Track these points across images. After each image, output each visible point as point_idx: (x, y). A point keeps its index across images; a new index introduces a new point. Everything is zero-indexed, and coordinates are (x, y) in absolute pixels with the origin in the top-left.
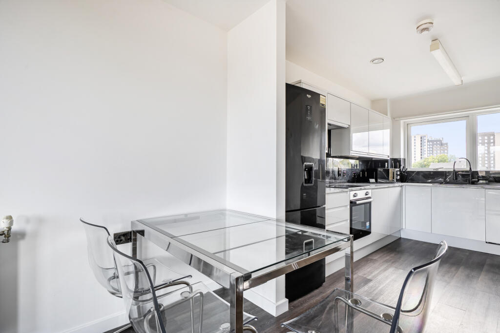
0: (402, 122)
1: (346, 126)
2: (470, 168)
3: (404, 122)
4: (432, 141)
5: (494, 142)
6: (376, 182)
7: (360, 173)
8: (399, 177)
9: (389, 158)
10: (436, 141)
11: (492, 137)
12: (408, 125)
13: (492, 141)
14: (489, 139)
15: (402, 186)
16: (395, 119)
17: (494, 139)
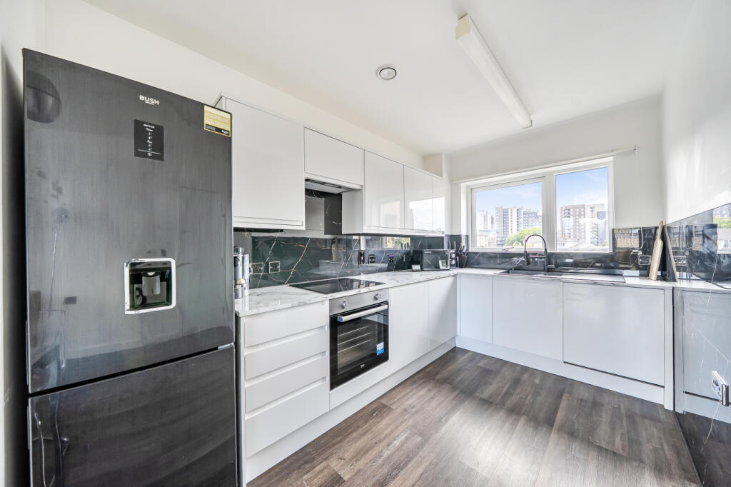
0: (463, 186)
1: (358, 187)
2: (546, 249)
3: (467, 186)
4: (528, 213)
5: (584, 215)
6: (422, 269)
7: (402, 257)
8: (454, 262)
9: (444, 235)
10: (532, 213)
11: (583, 210)
12: (471, 190)
13: (583, 213)
14: (580, 212)
15: (455, 276)
16: (454, 182)
17: (584, 212)
